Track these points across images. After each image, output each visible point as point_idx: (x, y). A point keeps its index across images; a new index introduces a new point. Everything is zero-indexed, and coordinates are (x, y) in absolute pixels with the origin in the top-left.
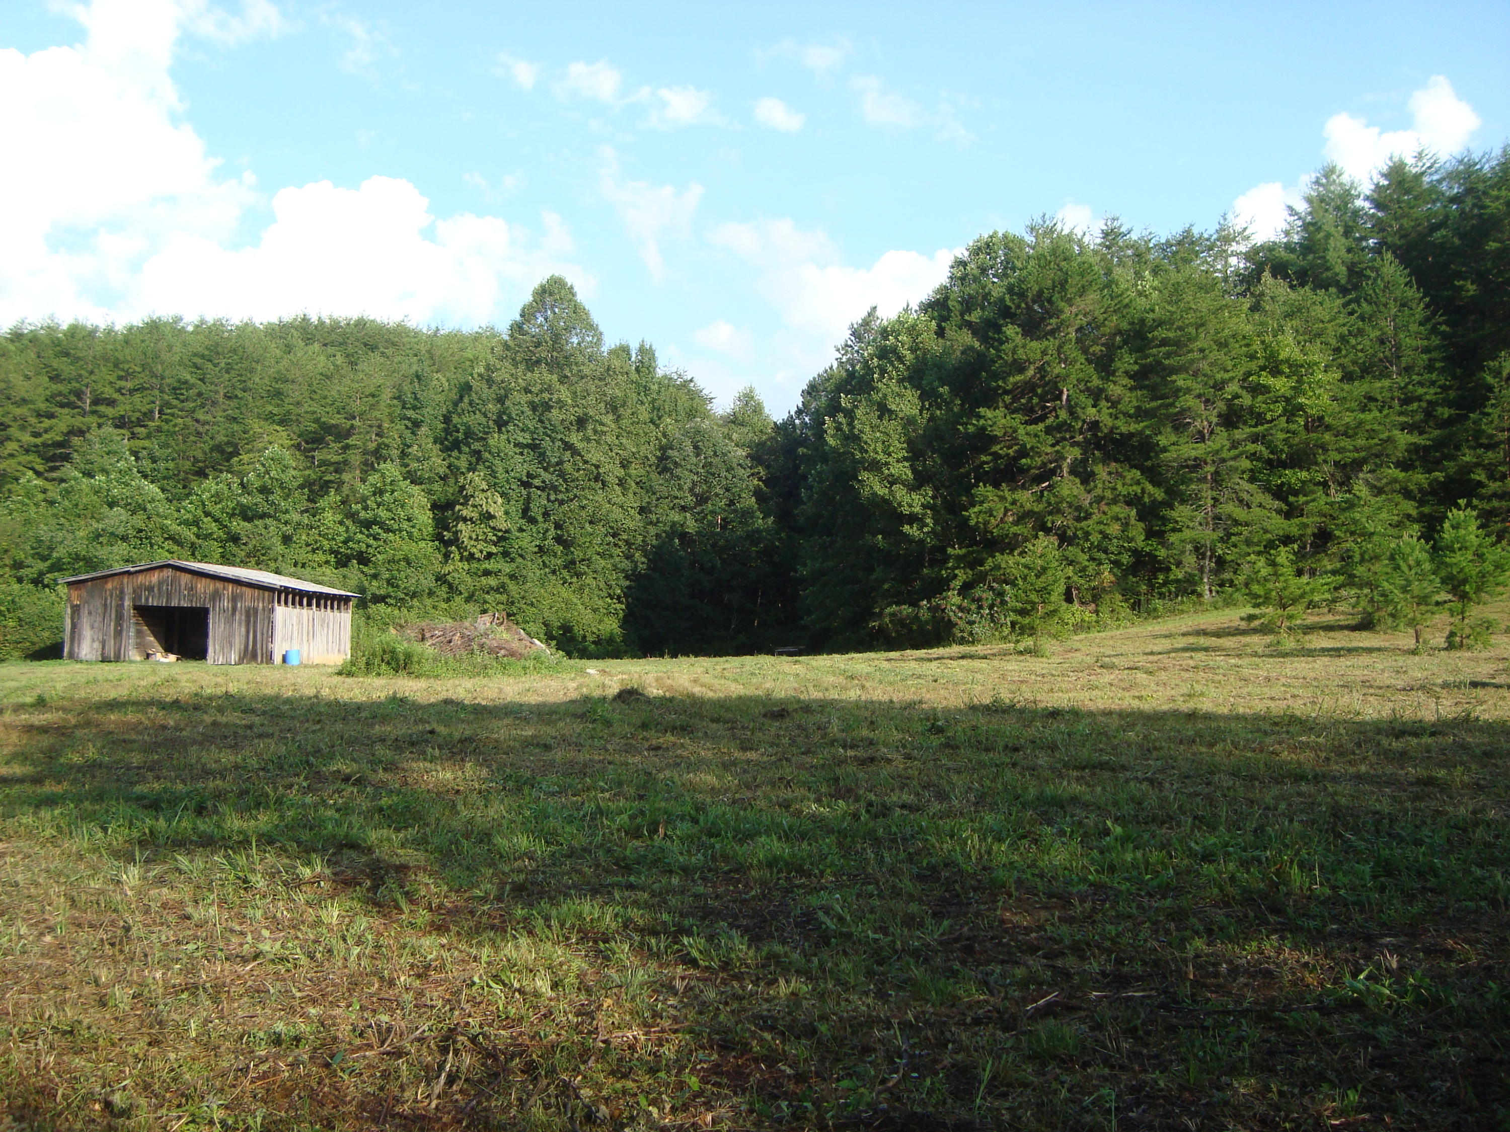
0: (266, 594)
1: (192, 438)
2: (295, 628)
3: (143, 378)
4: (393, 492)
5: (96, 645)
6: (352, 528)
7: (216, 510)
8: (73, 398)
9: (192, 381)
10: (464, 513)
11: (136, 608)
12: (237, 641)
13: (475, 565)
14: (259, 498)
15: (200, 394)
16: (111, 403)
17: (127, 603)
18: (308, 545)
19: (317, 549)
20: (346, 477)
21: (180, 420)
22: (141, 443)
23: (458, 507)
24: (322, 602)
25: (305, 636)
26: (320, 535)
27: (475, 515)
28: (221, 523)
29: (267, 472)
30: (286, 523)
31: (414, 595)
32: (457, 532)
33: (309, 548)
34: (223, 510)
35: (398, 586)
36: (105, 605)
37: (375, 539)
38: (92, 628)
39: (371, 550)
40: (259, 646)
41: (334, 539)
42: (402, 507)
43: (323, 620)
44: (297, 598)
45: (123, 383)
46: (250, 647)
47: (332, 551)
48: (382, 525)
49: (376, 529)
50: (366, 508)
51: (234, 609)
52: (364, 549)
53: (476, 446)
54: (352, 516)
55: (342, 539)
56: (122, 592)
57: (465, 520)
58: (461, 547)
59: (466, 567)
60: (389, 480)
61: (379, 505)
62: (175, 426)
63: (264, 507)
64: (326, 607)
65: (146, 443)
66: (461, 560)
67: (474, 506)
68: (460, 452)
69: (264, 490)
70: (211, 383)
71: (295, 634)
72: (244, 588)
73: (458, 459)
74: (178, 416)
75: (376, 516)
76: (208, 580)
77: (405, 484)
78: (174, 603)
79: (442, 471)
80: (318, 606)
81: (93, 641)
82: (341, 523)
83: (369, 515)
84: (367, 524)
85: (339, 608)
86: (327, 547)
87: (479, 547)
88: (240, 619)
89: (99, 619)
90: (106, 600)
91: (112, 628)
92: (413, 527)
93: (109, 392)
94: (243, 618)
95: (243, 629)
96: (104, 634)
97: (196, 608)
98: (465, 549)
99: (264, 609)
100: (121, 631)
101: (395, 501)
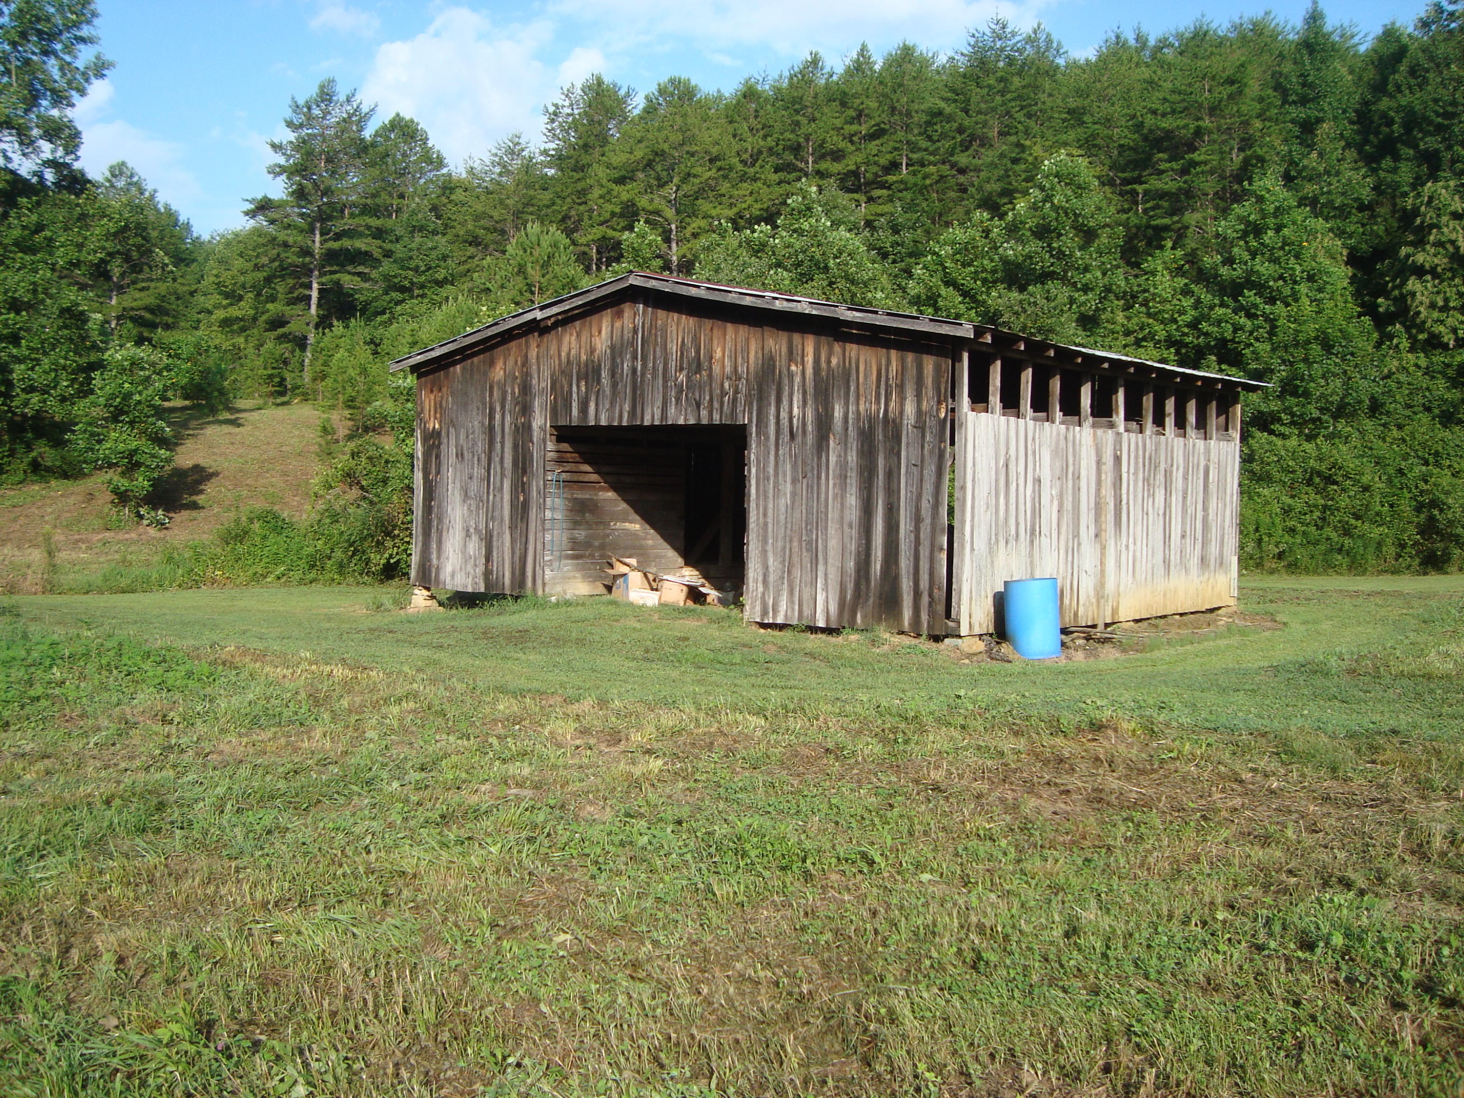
0: (929, 363)
1: (952, 194)
2: (1048, 492)
3: (879, 116)
4: (1278, 229)
5: (475, 547)
6: (1207, 297)
7: (965, 277)
8: (789, 157)
9: (948, 109)
10: (1420, 258)
11: (563, 434)
12: (833, 543)
13: (1439, 358)
14: (1034, 246)
15: (961, 130)
16: (837, 156)
17: (540, 421)
18: (1128, 333)
19: (1144, 339)
20: (1191, 218)
21: (932, 169)
22: (880, 209)
23: (1404, 251)
24: (1148, 401)
25: (1086, 519)
26: (1149, 315)
27: (1441, 261)
28: (974, 299)
29: (1048, 198)
30: (1086, 289)
31: (1341, 411)
32: (1403, 297)
33: (1131, 339)
34: (975, 276)
35: (1306, 394)
36: (491, 428)
37: (1250, 316)
38: (466, 496)
39: (1242, 336)
40: (905, 563)
41: (1175, 321)
42: (1297, 257)
43: (1152, 464)
44: (1056, 385)
45: (855, 128)
46: (877, 566)
47: (1170, 342)
48: (1260, 288)
49: (1250, 296)
50: (1229, 261)
51: (824, 425)
52: (1228, 335)
53: (1431, 143)
54: (1203, 277)
55: (1188, 318)
56: (526, 389)
57: (1420, 271)
58: (1412, 324)
59: (1423, 362)
60: (1271, 208)
61: (1254, 255)
62: (925, 177)
63: (1046, 261)
64: (1159, 421)
65: (887, 208)
66: (1412, 350)
67: (1439, 244)
68: (1397, 158)
69: (1043, 232)
70: (980, 112)
71: (1050, 512)
72: (853, 349)
73: (1394, 171)
74: (931, 163)
75: (1251, 272)
76: (743, 330)
77: (1300, 214)
78: (651, 416)
79: (1366, 194)
80: (1134, 414)
81: (468, 535)
82: (1186, 292)
83: (1238, 272)
84: (1233, 290)
85: (1202, 424)
86: (1161, 335)
87: (1450, 321)
88: (843, 465)
89: (478, 471)
90: (492, 418)
91: (507, 497)
92: (1320, 290)
93: (835, 141)
94: (853, 457)
95: (852, 500)
96: (490, 517)
97: (711, 428)
98: (1421, 328)
99: (920, 426)
100: (525, 506)
101: (1285, 244)
